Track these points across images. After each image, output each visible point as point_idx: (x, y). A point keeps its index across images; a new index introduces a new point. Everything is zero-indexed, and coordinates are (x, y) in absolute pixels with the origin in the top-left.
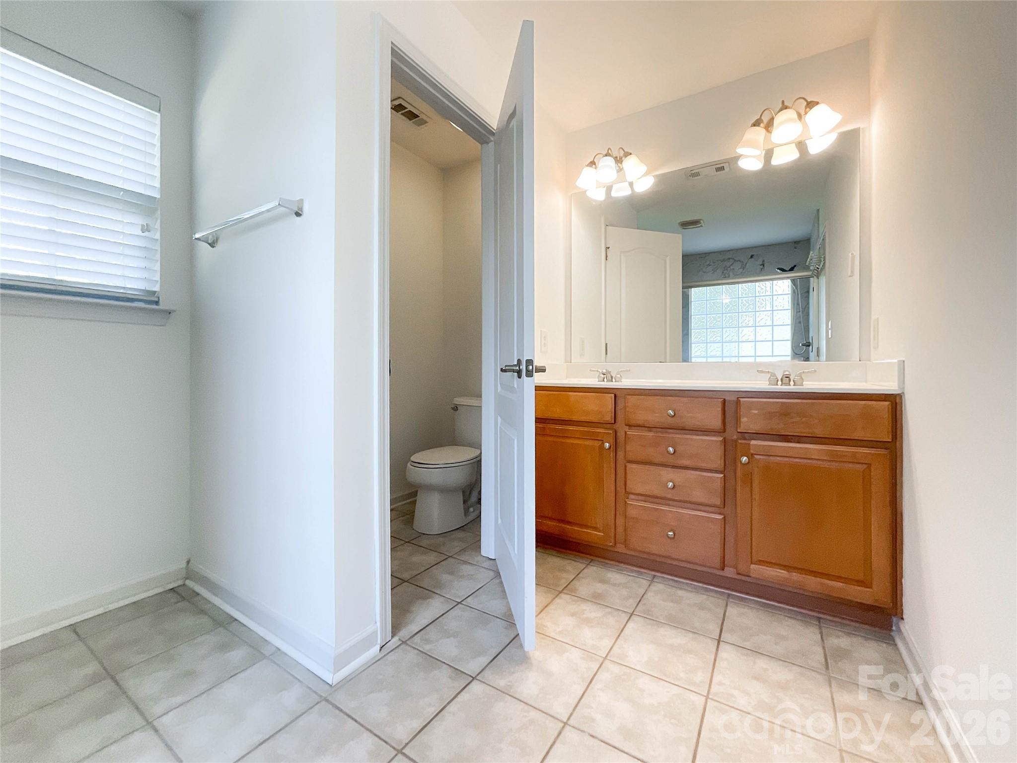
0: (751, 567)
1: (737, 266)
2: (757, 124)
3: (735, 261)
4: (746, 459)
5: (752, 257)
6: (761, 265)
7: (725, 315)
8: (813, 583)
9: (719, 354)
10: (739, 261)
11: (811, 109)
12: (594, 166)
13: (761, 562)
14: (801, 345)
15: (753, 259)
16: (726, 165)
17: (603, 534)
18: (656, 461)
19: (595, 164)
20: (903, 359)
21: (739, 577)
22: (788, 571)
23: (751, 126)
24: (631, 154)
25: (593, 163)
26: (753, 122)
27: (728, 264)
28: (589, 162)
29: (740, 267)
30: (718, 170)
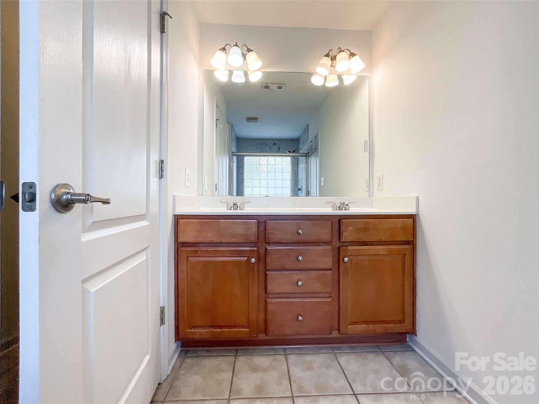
0: (349, 328)
1: (267, 148)
2: (327, 55)
3: (266, 145)
4: (347, 259)
5: (274, 144)
6: (278, 149)
7: (254, 173)
8: (380, 328)
9: (251, 193)
10: (268, 145)
11: (352, 57)
12: (225, 51)
13: (353, 323)
14: (297, 189)
15: (274, 145)
16: (283, 86)
17: (248, 330)
18: (289, 267)
19: (225, 50)
20: (417, 195)
21: (342, 336)
22: (367, 325)
23: (324, 56)
24: (252, 51)
25: (224, 49)
26: (325, 54)
27: (263, 146)
28: (222, 47)
29: (269, 149)
30: (280, 88)
